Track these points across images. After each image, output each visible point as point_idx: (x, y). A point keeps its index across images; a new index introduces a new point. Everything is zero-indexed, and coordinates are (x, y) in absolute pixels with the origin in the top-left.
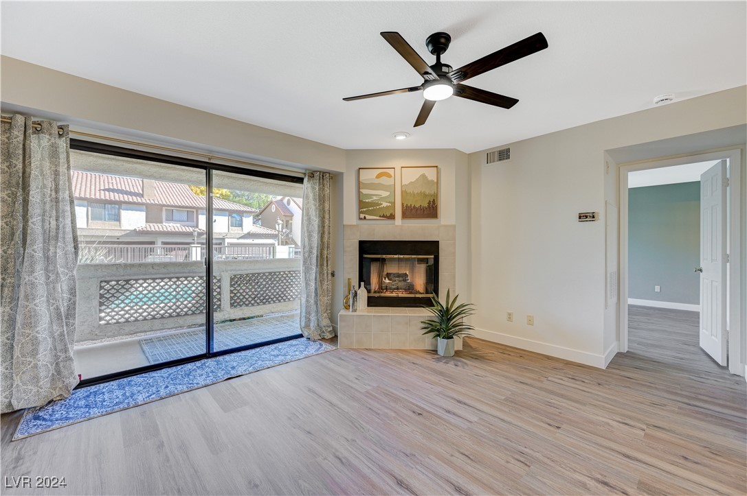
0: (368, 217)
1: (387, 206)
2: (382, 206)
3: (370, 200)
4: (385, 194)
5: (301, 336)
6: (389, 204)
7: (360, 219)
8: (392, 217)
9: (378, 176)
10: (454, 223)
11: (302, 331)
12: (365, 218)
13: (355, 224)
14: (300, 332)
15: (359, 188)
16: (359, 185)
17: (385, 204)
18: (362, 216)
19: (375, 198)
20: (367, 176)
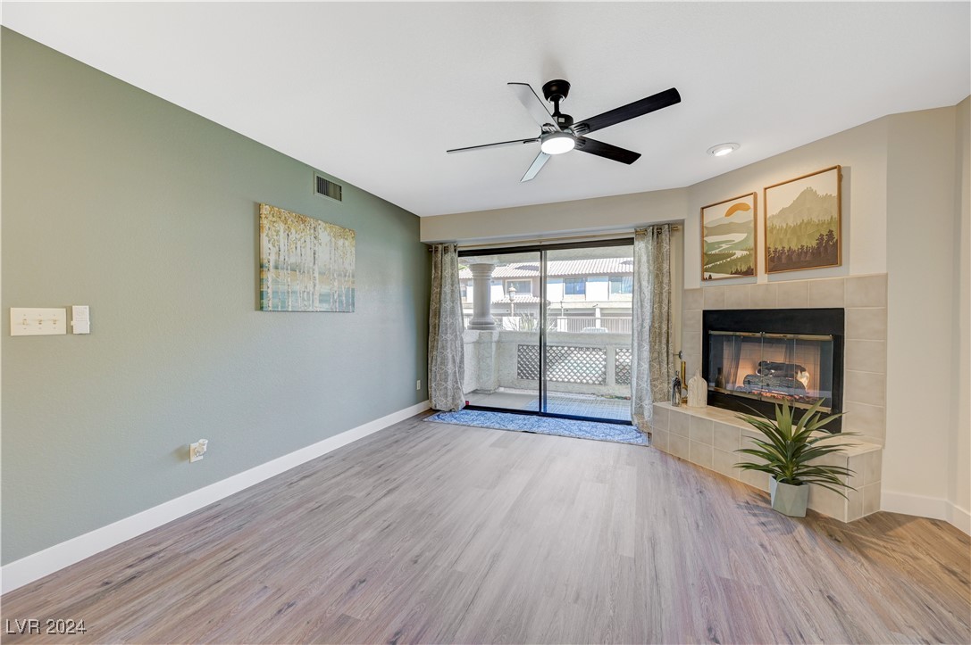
0: (714, 276)
1: (741, 257)
2: (735, 257)
3: (717, 251)
4: (738, 237)
5: (629, 423)
6: (745, 253)
7: (704, 279)
8: (750, 272)
9: (729, 213)
10: (883, 271)
11: (632, 418)
12: (710, 277)
13: (698, 287)
14: (629, 419)
15: (702, 236)
16: (704, 231)
17: (739, 254)
18: (707, 275)
19: (724, 246)
20: (715, 216)
